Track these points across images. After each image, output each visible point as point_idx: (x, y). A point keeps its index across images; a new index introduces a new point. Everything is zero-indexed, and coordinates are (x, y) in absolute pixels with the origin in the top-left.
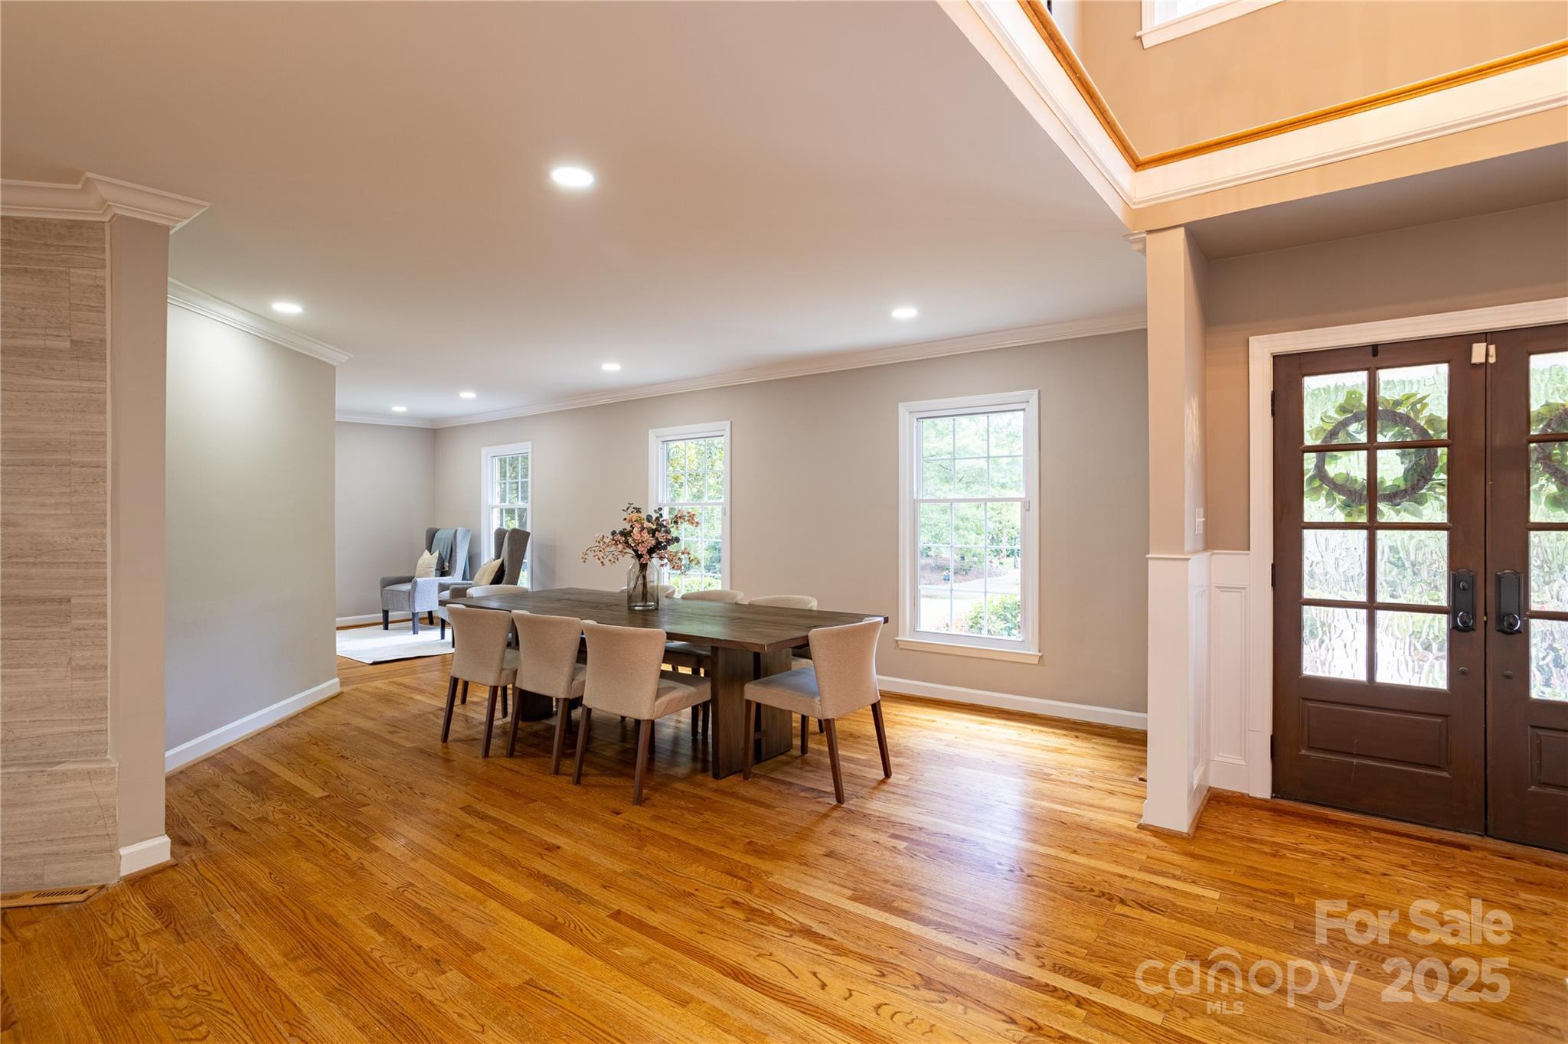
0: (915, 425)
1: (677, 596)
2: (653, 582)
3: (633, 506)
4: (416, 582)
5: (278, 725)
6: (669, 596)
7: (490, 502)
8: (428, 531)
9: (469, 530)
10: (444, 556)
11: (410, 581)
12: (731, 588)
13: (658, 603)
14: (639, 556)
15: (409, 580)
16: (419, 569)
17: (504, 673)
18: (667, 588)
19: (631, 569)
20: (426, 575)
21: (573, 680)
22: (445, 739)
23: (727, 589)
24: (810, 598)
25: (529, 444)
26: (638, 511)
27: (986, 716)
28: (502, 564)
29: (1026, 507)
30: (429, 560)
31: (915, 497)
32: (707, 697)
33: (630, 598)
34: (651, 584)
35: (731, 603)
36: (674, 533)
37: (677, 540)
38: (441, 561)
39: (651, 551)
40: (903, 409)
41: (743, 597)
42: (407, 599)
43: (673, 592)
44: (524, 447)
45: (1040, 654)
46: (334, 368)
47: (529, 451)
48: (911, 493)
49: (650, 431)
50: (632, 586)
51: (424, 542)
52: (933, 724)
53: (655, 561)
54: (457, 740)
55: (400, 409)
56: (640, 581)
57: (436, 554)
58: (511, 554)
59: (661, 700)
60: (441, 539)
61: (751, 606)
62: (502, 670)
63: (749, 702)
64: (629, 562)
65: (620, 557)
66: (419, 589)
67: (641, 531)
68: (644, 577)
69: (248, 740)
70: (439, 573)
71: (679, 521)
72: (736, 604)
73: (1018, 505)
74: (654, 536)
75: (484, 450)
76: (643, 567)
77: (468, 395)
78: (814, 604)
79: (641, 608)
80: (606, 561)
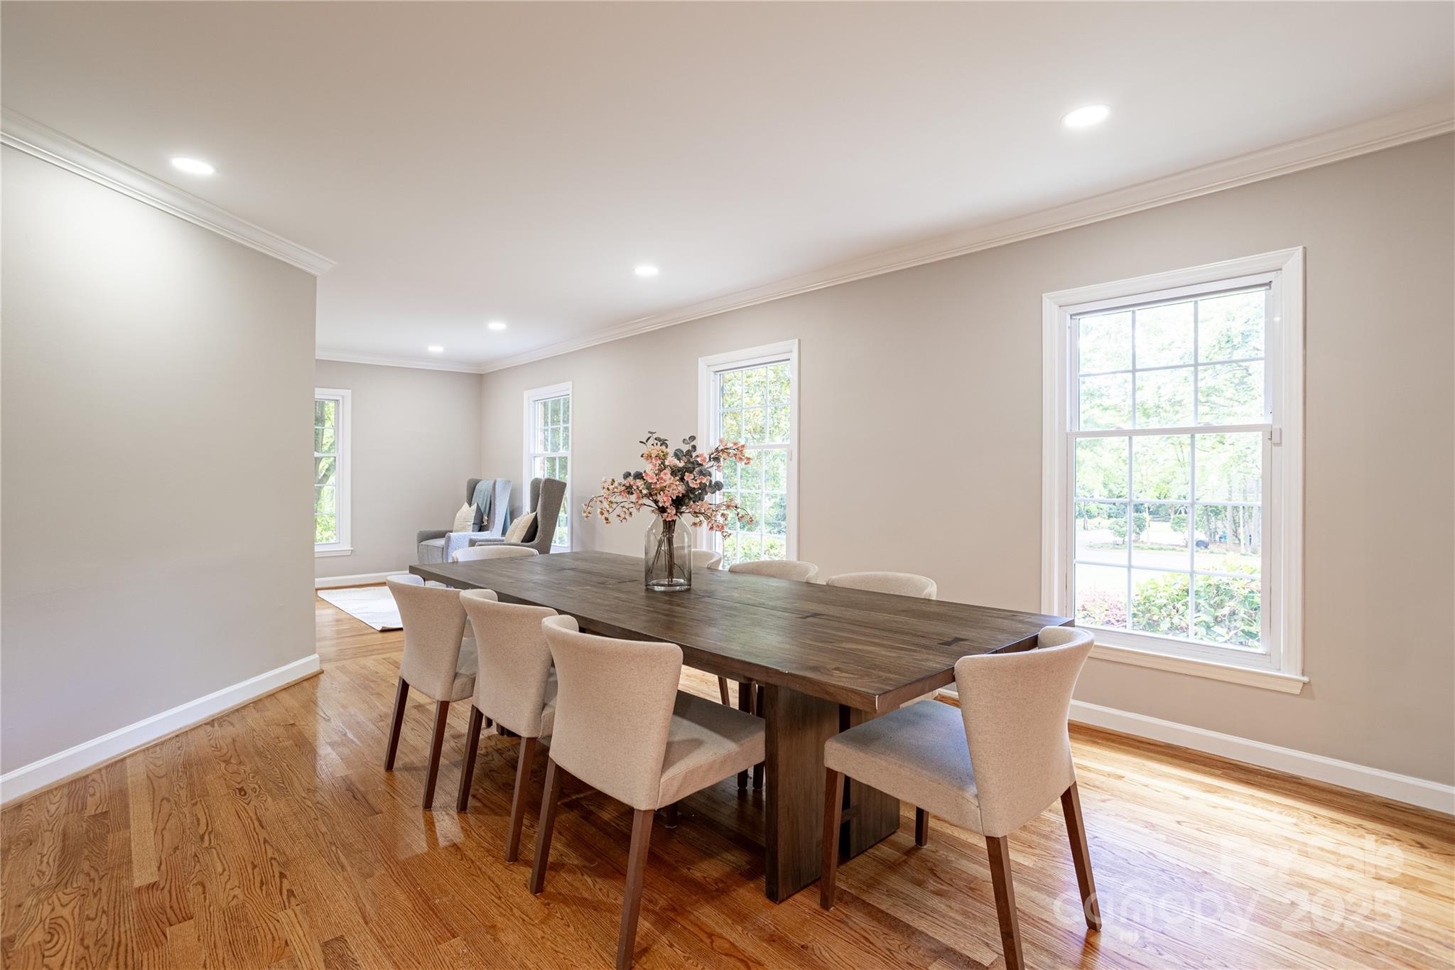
0: (1068, 324)
1: (724, 567)
2: (683, 548)
3: (655, 436)
4: (449, 537)
5: (211, 723)
6: (712, 569)
7: (532, 451)
8: (469, 482)
9: (509, 481)
10: (482, 509)
11: (444, 537)
12: (799, 560)
13: (690, 580)
14: (662, 510)
15: (441, 535)
16: (456, 523)
17: (458, 682)
18: (708, 556)
19: (651, 529)
20: (463, 529)
21: (544, 706)
22: (390, 766)
23: (793, 558)
24: (923, 579)
25: (569, 385)
26: (663, 443)
27: (1205, 773)
28: (535, 519)
29: (1273, 438)
30: (467, 513)
31: (1068, 430)
32: (760, 757)
33: (649, 572)
34: (681, 552)
35: (801, 583)
36: (717, 476)
37: (718, 486)
38: (480, 515)
39: (678, 502)
40: (1049, 302)
41: (818, 574)
42: (440, 555)
43: (718, 562)
44: (564, 389)
45: (1306, 679)
46: (315, 278)
47: (570, 392)
48: (1062, 423)
49: (700, 359)
50: (653, 553)
51: (464, 492)
52: (1119, 783)
53: (686, 519)
54: (400, 769)
55: (436, 349)
56: (664, 547)
57: (474, 507)
58: (544, 508)
59: (671, 772)
60: (481, 491)
61: (829, 588)
62: (456, 675)
63: (832, 774)
64: (647, 518)
65: (633, 510)
66: (452, 544)
67: (660, 470)
68: (670, 542)
69: (148, 749)
70: (477, 527)
71: (723, 456)
72: (808, 584)
73: (1257, 437)
74: (682, 479)
75: (526, 394)
76: (669, 526)
77: (497, 326)
78: (932, 591)
79: (662, 589)
80: (612, 517)
